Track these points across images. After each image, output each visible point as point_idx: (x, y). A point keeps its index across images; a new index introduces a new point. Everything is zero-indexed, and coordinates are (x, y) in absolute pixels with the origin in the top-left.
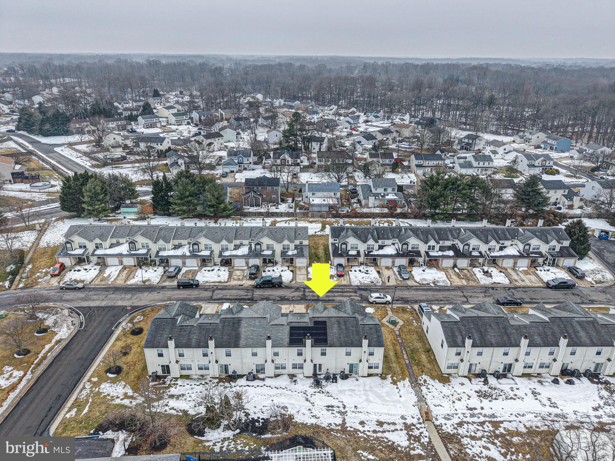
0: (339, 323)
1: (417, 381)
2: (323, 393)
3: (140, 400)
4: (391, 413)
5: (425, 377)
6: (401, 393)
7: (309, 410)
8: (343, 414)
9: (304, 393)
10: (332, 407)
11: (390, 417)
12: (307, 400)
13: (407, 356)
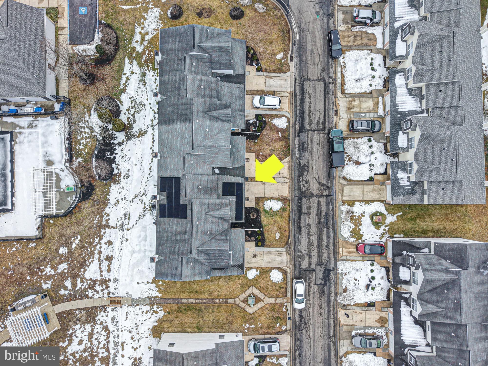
0: (185, 233)
1: (157, 304)
2: (144, 211)
3: (139, 49)
4: (121, 270)
5: (162, 313)
6: (142, 285)
7: (125, 198)
8: (121, 227)
9: (144, 194)
10: (129, 219)
11: (117, 269)
12: (136, 196)
13: (192, 303)
